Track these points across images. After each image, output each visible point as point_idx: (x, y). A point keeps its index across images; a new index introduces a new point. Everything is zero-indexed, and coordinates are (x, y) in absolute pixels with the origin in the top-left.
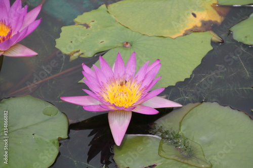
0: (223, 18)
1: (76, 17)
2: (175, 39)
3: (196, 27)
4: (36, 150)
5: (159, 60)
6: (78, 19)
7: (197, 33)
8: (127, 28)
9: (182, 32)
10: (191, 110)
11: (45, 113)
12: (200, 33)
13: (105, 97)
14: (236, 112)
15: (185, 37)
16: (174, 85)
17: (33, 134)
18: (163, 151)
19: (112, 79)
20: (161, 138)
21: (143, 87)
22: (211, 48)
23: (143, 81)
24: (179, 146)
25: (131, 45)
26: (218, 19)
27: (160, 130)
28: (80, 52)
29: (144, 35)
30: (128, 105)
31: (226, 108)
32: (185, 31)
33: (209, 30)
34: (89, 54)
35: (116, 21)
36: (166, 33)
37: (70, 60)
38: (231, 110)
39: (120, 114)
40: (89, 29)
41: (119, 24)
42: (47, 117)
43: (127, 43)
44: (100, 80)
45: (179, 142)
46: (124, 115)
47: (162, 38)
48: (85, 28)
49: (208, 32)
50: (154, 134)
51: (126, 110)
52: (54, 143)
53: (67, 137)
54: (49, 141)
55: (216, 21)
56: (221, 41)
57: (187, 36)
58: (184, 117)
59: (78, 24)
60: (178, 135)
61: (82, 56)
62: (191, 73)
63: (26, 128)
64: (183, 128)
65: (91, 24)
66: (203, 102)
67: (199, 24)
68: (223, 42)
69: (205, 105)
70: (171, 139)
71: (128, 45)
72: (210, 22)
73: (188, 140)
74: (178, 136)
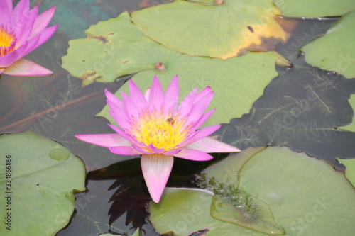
0: (288, 35)
1: (88, 28)
2: (226, 60)
3: (253, 45)
4: (43, 206)
5: (209, 87)
6: (92, 30)
7: (257, 54)
8: (160, 44)
9: (235, 52)
10: (252, 156)
11: (52, 156)
12: (260, 54)
13: (138, 135)
14: (314, 161)
15: (239, 58)
16: (228, 122)
17: (38, 185)
18: (216, 211)
19: (146, 112)
20: (213, 194)
21: (188, 123)
22: (276, 74)
23: (188, 115)
24: (239, 205)
25: (166, 68)
26: (282, 35)
27: (212, 183)
28: (97, 75)
29: (183, 54)
30: (168, 147)
31: (300, 154)
32: (240, 50)
33: (272, 50)
34: (109, 78)
35: (144, 34)
36: (213, 52)
37: (83, 86)
38: (308, 158)
39: (158, 159)
40: (107, 44)
41: (148, 39)
42: (55, 162)
43: (161, 64)
44: (130, 113)
45: (238, 199)
46: (163, 161)
47: (208, 59)
48: (101, 42)
49: (270, 53)
50: (204, 188)
51: (166, 154)
52: (67, 196)
53: (84, 189)
54: (59, 195)
55: (280, 39)
56: (289, 65)
57: (243, 57)
58: (243, 166)
59: (92, 38)
60: (237, 190)
61: (99, 80)
62: (250, 107)
63: (28, 176)
64: (242, 180)
65: (110, 38)
66: (268, 146)
67: (258, 42)
68: (292, 66)
69: (271, 150)
70: (228, 195)
71: (162, 68)
72: (272, 39)
73: (251, 197)
74: (236, 192)
